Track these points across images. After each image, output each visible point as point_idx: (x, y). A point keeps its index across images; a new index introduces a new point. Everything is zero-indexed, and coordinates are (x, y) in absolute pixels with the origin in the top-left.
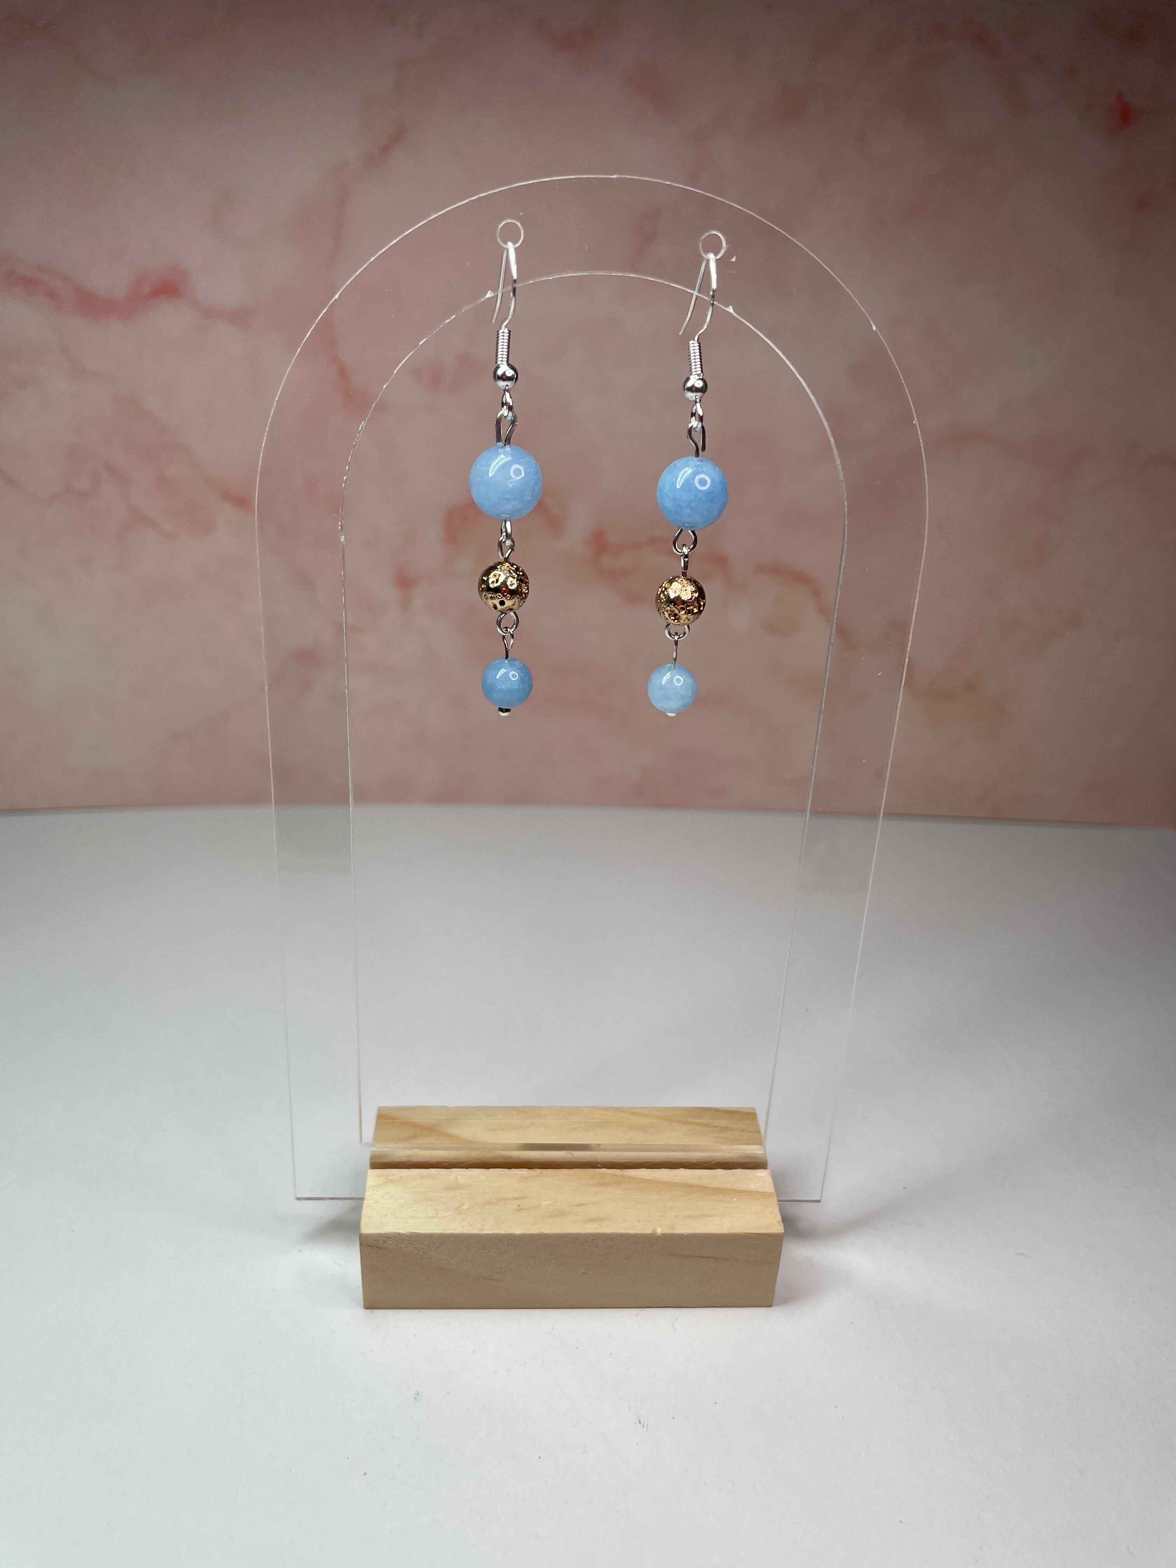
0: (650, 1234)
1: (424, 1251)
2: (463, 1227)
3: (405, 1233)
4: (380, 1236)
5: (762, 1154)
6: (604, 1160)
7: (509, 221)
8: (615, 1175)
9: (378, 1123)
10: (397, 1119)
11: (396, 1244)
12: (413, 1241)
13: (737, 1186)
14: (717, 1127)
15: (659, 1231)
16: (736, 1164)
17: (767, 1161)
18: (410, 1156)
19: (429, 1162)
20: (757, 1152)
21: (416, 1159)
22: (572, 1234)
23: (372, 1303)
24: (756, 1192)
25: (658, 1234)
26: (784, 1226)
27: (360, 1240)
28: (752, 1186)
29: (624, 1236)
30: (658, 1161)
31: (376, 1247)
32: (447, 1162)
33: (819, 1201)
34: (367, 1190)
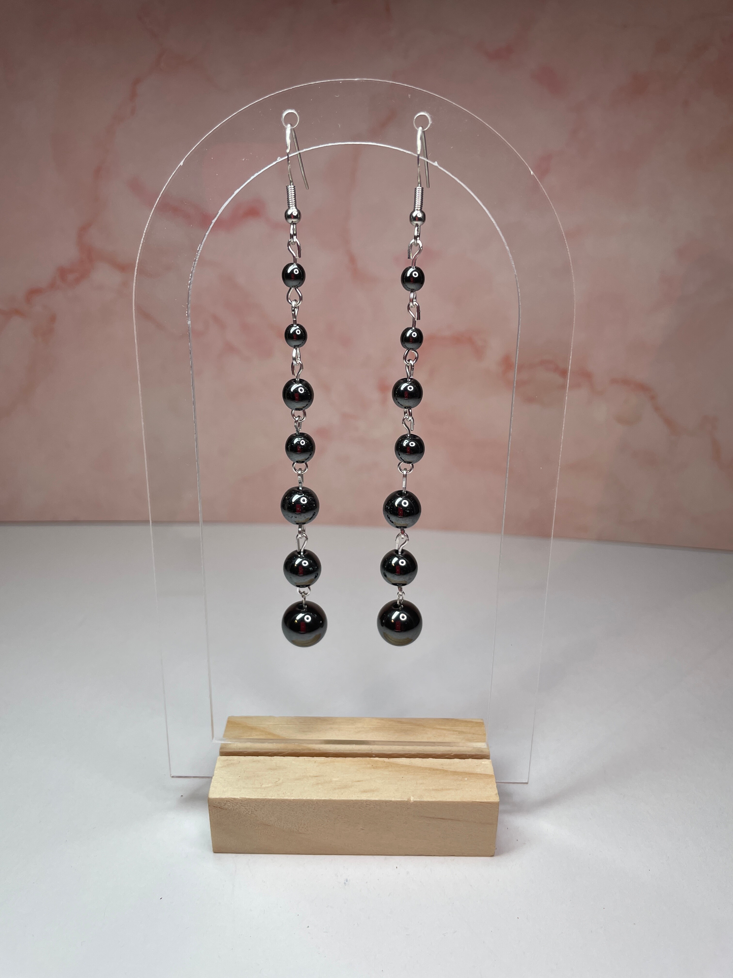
0: (406, 801)
1: (252, 811)
2: (278, 794)
3: (239, 798)
4: (222, 800)
5: (485, 748)
6: (377, 752)
7: (290, 111)
8: (384, 762)
9: (227, 726)
10: (239, 724)
11: (233, 806)
12: (244, 804)
13: (467, 770)
14: (456, 731)
15: (412, 799)
16: (468, 756)
17: (489, 753)
18: (247, 748)
19: (258, 752)
20: (482, 747)
21: (250, 751)
22: (352, 800)
23: (218, 849)
24: (481, 774)
25: (411, 801)
26: (499, 797)
27: (208, 803)
28: (478, 771)
29: (388, 802)
30: (413, 753)
31: (219, 807)
32: (270, 752)
33: (527, 783)
34: (216, 769)
